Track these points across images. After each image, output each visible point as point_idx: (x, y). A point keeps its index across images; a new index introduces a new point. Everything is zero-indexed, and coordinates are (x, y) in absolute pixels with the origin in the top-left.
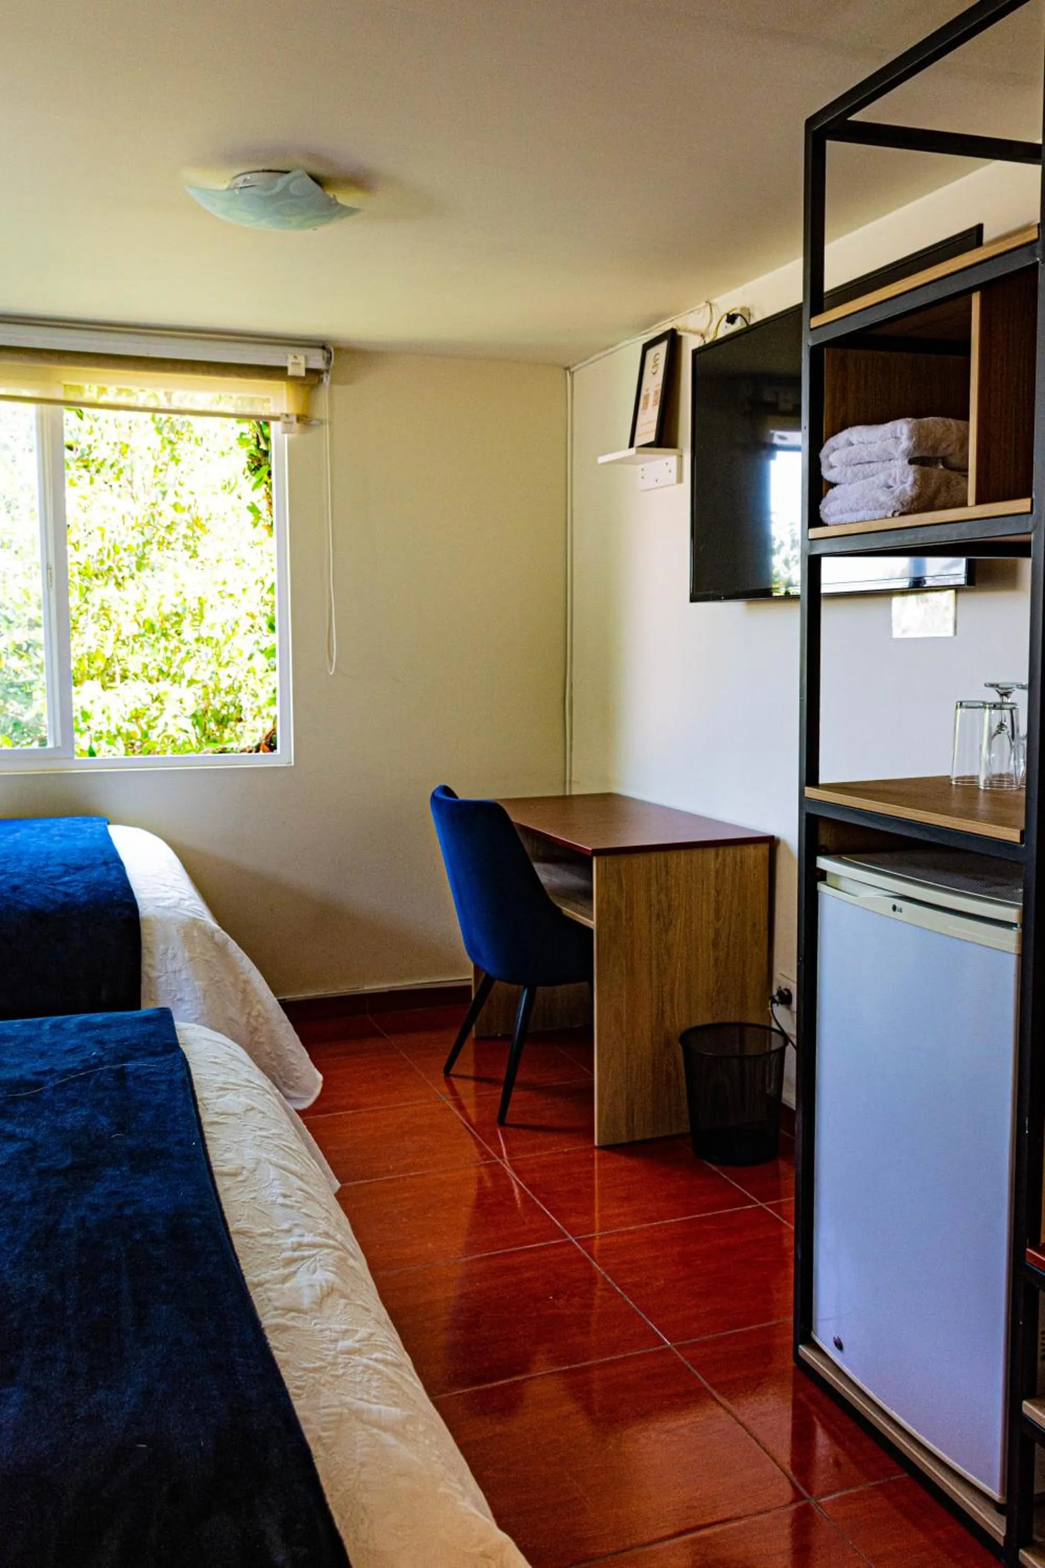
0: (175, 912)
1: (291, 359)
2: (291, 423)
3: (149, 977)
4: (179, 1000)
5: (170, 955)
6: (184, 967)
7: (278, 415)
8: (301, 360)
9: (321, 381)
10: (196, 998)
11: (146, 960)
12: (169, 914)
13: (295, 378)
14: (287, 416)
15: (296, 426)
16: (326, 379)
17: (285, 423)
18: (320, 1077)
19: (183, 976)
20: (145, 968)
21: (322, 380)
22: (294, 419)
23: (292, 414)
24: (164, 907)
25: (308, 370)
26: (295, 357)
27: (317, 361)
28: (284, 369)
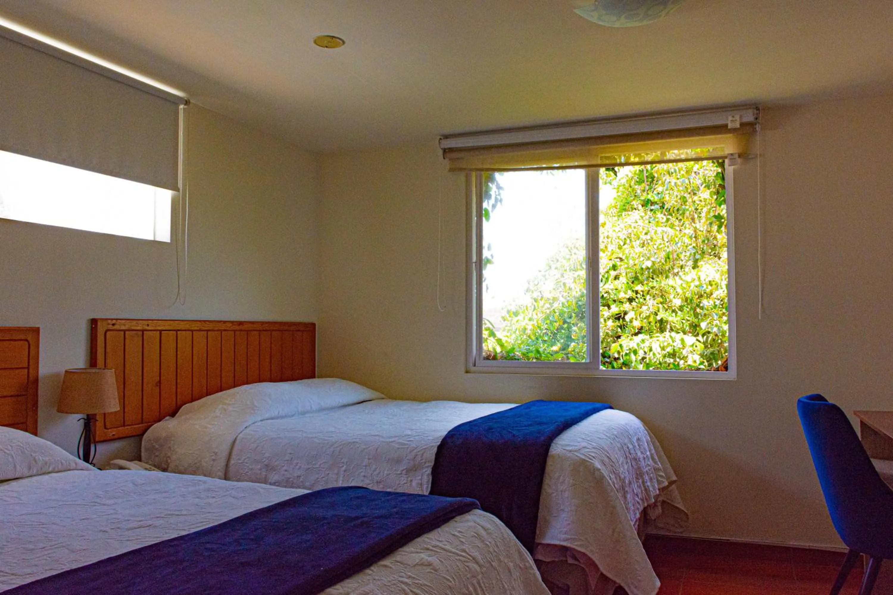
0: (573, 454)
1: (730, 118)
2: (735, 159)
3: (546, 492)
4: (561, 510)
5: (561, 479)
6: (567, 489)
7: (726, 155)
8: (737, 117)
9: (755, 131)
10: (571, 511)
11: (547, 481)
12: (569, 455)
13: (733, 131)
14: (732, 154)
15: (739, 161)
16: (758, 127)
17: (730, 159)
18: (658, 584)
19: (566, 495)
20: (545, 486)
21: (756, 128)
22: (737, 156)
23: (736, 153)
24: (567, 451)
25: (742, 125)
26: (733, 117)
27: (749, 117)
28: (726, 126)
